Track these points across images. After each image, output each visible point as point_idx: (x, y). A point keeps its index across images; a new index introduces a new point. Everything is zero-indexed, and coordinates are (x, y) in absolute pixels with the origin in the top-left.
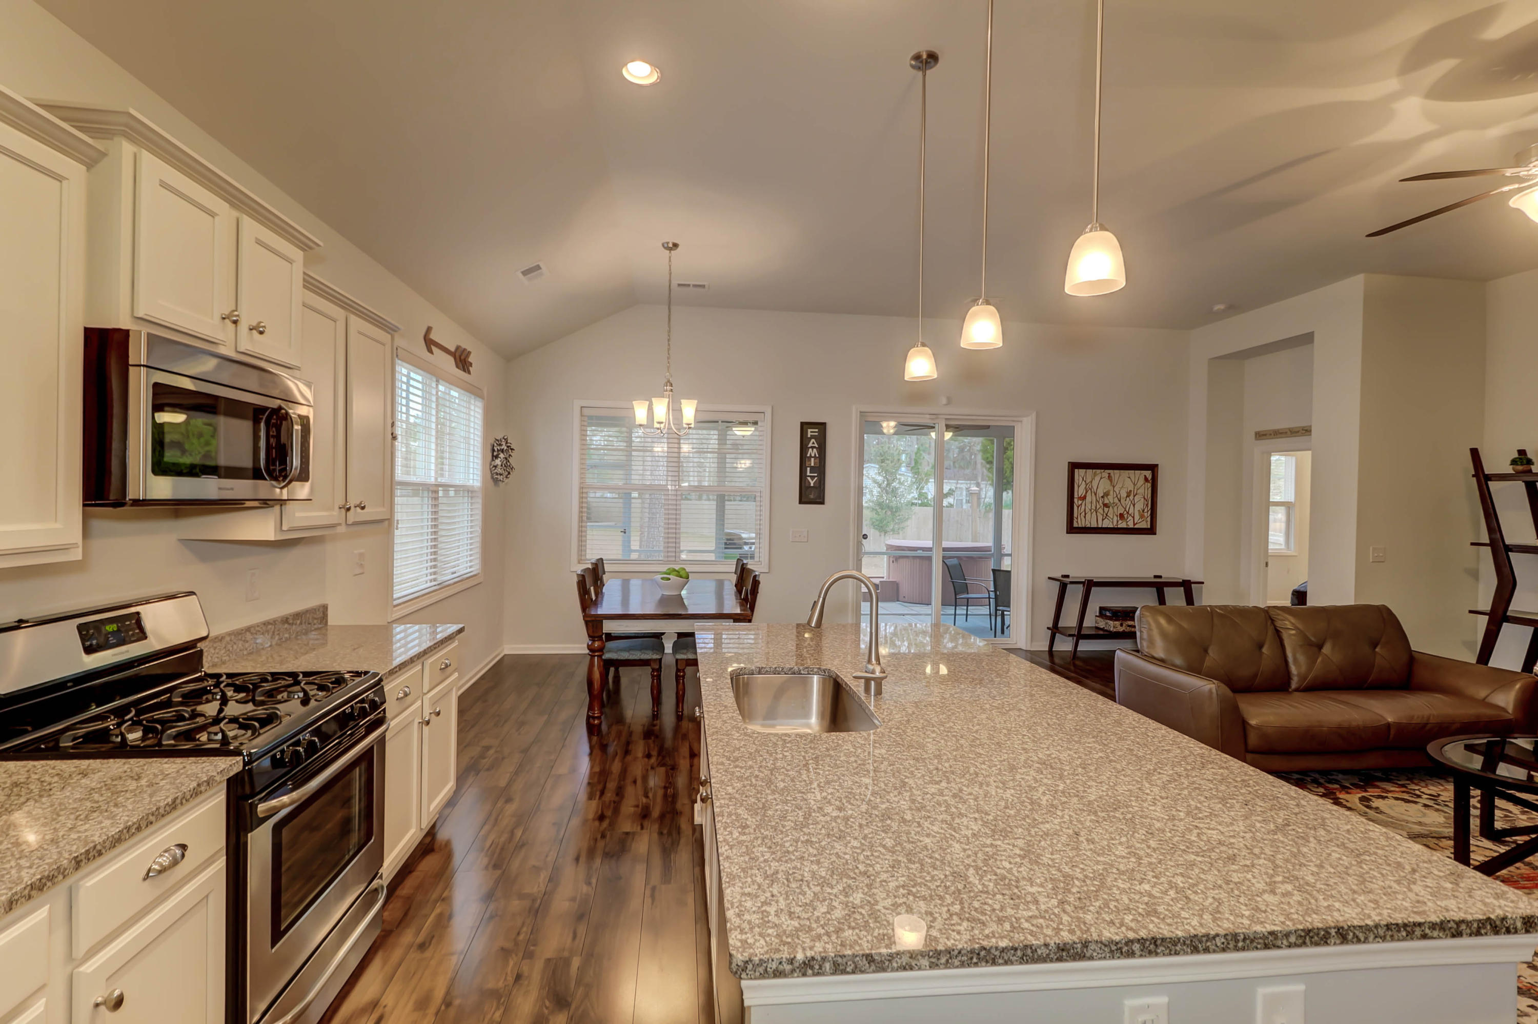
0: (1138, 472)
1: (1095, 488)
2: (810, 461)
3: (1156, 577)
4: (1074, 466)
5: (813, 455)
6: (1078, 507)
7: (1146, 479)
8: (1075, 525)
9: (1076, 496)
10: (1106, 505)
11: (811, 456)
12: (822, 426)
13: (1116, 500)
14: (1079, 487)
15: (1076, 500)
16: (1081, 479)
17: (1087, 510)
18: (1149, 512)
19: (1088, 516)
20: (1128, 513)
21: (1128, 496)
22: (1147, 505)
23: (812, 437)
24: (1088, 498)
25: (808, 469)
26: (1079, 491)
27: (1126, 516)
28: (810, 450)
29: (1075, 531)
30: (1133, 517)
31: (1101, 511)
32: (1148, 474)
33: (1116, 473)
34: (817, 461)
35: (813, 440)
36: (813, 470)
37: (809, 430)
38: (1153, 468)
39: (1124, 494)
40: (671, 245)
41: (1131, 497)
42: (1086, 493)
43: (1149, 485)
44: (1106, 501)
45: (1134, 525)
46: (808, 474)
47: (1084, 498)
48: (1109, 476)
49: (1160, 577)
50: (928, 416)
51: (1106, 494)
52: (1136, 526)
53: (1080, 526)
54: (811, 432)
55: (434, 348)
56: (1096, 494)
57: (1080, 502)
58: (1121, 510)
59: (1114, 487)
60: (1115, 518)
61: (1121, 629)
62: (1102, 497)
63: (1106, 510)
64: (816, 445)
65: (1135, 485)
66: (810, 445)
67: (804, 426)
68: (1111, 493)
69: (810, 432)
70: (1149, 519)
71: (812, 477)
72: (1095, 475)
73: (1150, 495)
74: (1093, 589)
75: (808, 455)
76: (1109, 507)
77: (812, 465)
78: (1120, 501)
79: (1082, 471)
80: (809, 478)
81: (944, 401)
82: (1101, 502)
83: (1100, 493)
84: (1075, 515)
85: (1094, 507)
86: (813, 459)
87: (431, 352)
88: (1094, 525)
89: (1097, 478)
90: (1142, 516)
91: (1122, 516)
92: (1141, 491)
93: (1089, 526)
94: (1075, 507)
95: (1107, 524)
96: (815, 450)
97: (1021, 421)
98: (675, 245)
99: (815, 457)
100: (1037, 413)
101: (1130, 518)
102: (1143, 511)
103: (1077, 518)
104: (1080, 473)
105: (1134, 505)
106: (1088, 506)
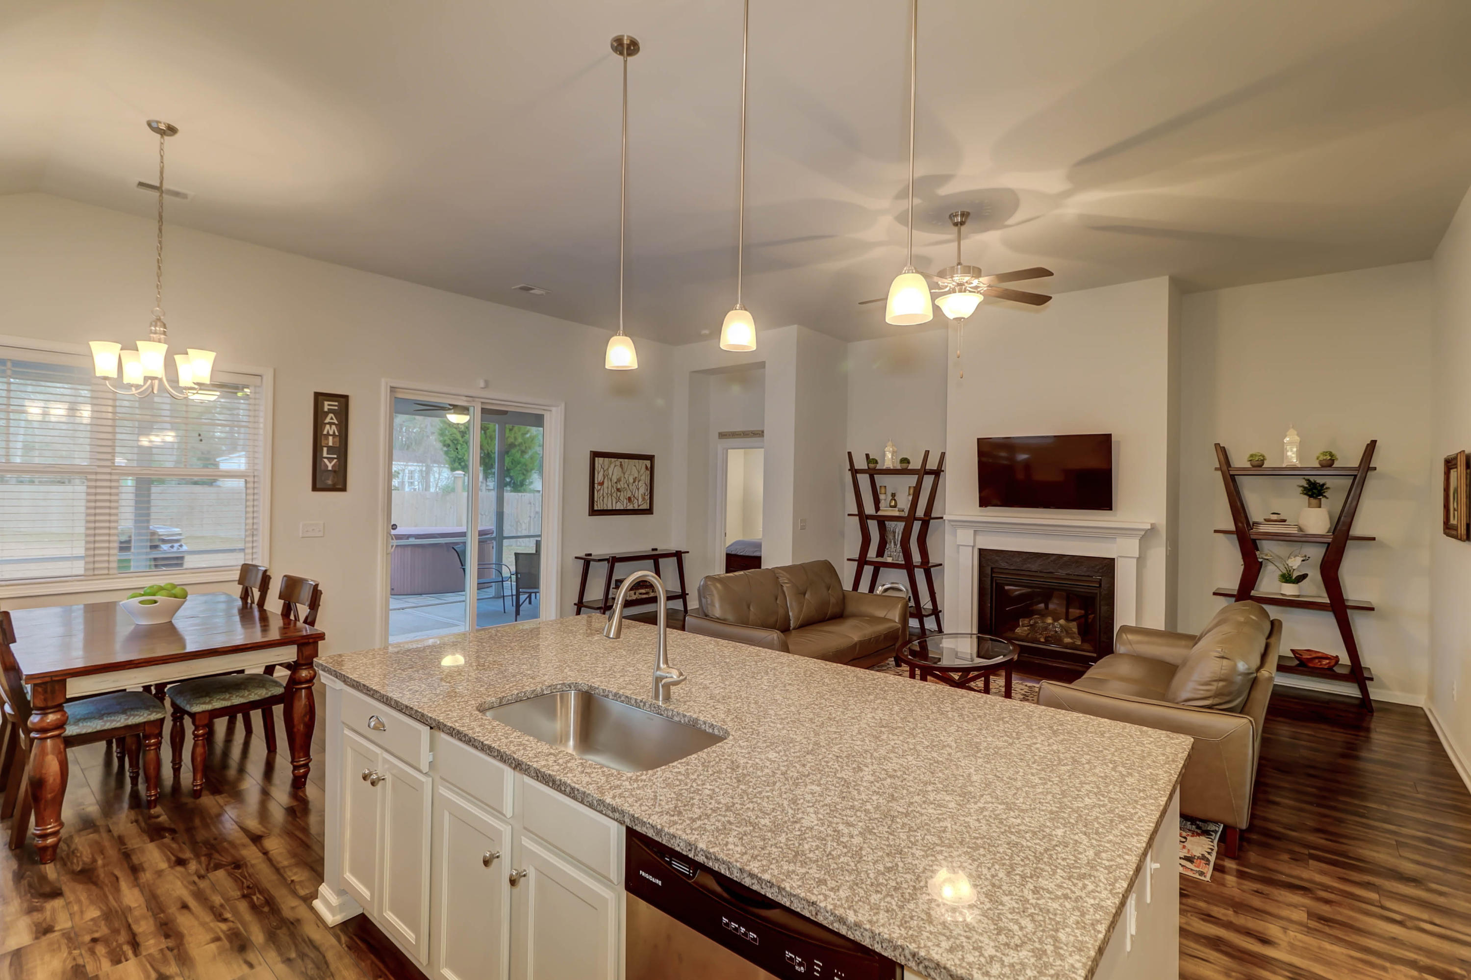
0: (641, 461)
1: (611, 474)
2: (328, 439)
3: (654, 550)
4: (594, 455)
5: (331, 433)
6: (598, 492)
7: (647, 467)
8: (596, 508)
9: (596, 482)
10: (618, 490)
11: (328, 434)
12: (343, 400)
13: (626, 486)
14: (598, 473)
15: (596, 486)
16: (600, 466)
17: (605, 494)
18: (649, 495)
19: (605, 499)
20: (634, 496)
21: (634, 482)
22: (647, 489)
23: (330, 411)
24: (605, 484)
25: (325, 449)
26: (599, 478)
27: (632, 499)
28: (328, 427)
29: (595, 513)
30: (638, 500)
31: (615, 495)
32: (648, 463)
33: (625, 462)
34: (337, 439)
35: (331, 415)
36: (331, 450)
37: (326, 403)
38: (651, 458)
39: (631, 481)
41: (636, 483)
42: (604, 478)
43: (649, 472)
44: (619, 487)
45: (639, 506)
46: (325, 455)
47: (602, 484)
48: (621, 465)
49: (656, 550)
50: (465, 398)
51: (619, 480)
52: (640, 508)
53: (599, 508)
54: (329, 405)
56: (611, 480)
57: (599, 487)
58: (629, 495)
59: (624, 474)
60: (625, 501)
61: (634, 597)
62: (616, 482)
63: (619, 493)
64: (335, 421)
65: (639, 472)
66: (328, 420)
67: (319, 397)
68: (622, 479)
69: (327, 406)
70: (648, 501)
71: (330, 460)
72: (611, 463)
73: (649, 481)
74: (617, 564)
75: (325, 432)
76: (620, 492)
77: (331, 444)
78: (628, 486)
79: (601, 459)
80: (326, 460)
81: (482, 384)
82: (615, 487)
83: (615, 480)
84: (596, 499)
85: (609, 492)
86: (331, 438)
88: (610, 508)
89: (612, 466)
90: (644, 499)
91: (629, 499)
92: (643, 478)
93: (606, 508)
94: (596, 492)
95: (619, 506)
96: (334, 427)
97: (550, 411)
99: (334, 435)
100: (566, 404)
101: (636, 501)
102: (644, 494)
103: (597, 502)
104: (599, 461)
105: (638, 489)
106: (606, 490)
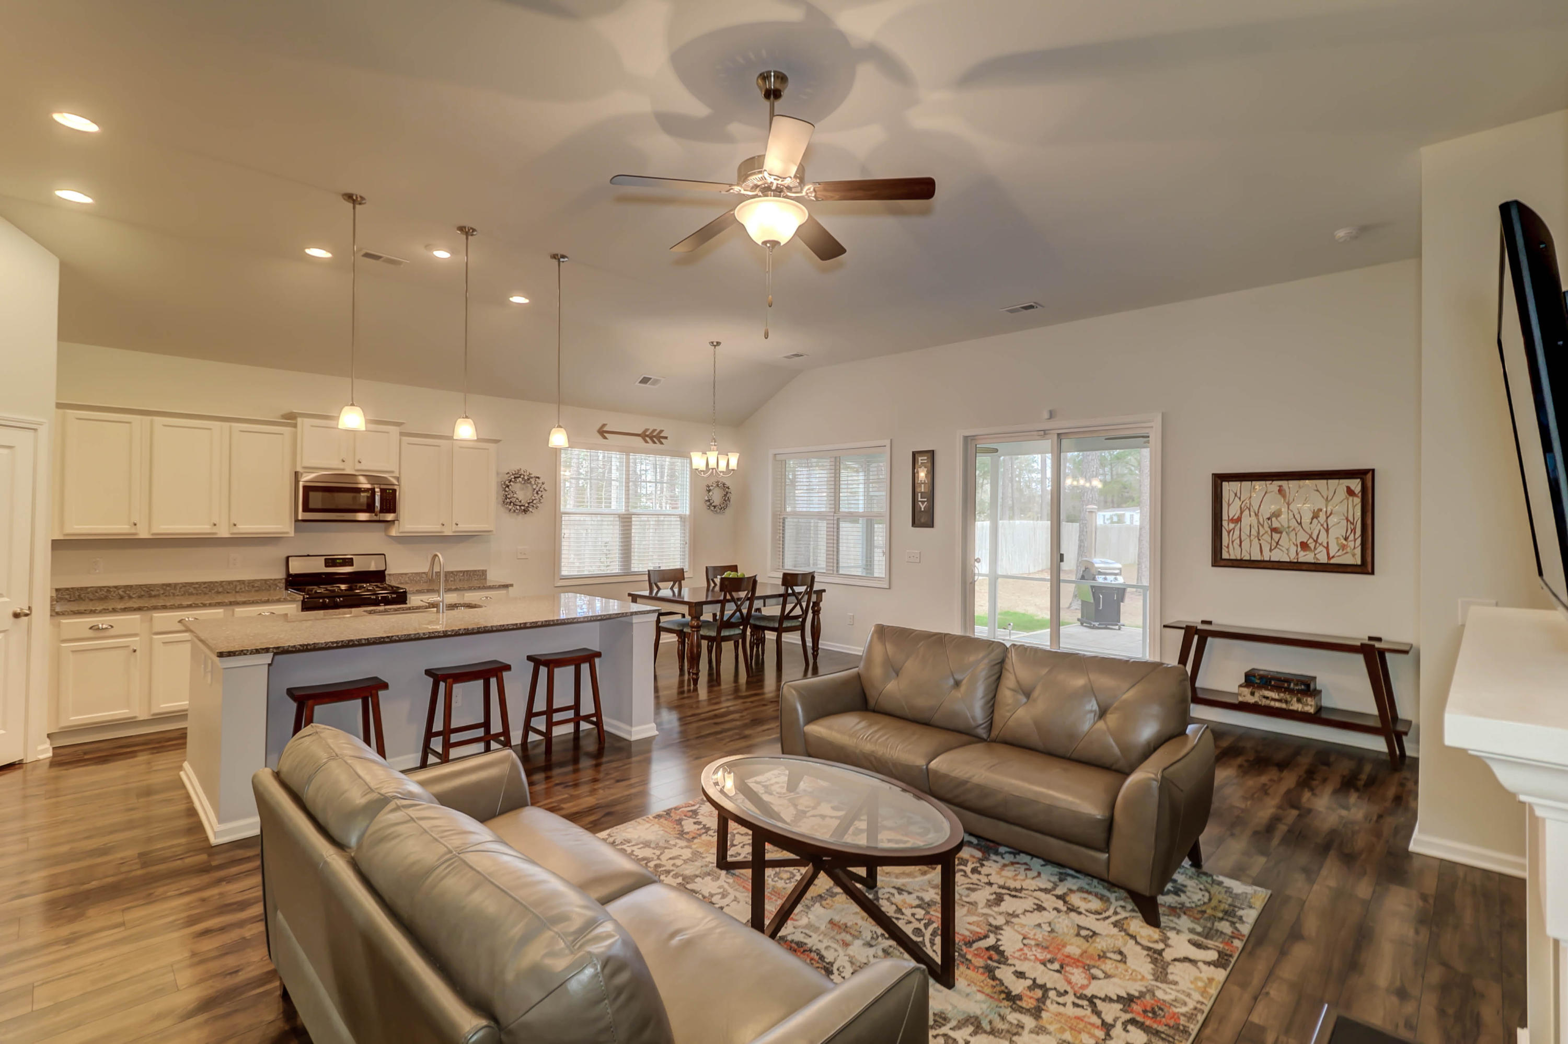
0: (1333, 483)
1: (1257, 507)
2: (920, 487)
4: (1219, 479)
5: (923, 481)
6: (1229, 532)
7: (1350, 492)
8: (1225, 555)
9: (1225, 517)
10: (1274, 530)
11: (921, 483)
13: (1293, 523)
14: (1229, 505)
15: (1225, 523)
16: (1232, 495)
17: (1244, 537)
18: (1359, 541)
19: (1246, 544)
20: (1316, 541)
21: (1315, 516)
22: (1353, 531)
23: (923, 464)
24: (1246, 520)
25: (920, 495)
26: (1230, 510)
27: (1312, 546)
28: (920, 477)
29: (1222, 563)
30: (1327, 548)
31: (1267, 537)
32: (1356, 485)
33: (1291, 486)
34: (927, 486)
35: (922, 468)
36: (924, 495)
37: (920, 458)
38: (1365, 475)
39: (1308, 515)
40: (715, 344)
41: (1322, 519)
42: (1241, 513)
43: (1358, 500)
44: (1276, 524)
45: (1329, 558)
46: (920, 499)
47: (1238, 520)
48: (1281, 490)
50: (1035, 433)
51: (1276, 514)
52: (1332, 561)
53: (1232, 557)
55: (606, 435)
56: (1257, 515)
57: (1232, 526)
58: (1303, 538)
59: (1288, 504)
60: (1293, 549)
62: (1269, 519)
63: (1276, 536)
64: (925, 472)
65: (1328, 500)
66: (920, 472)
67: (916, 454)
68: (1285, 512)
69: (921, 460)
70: (1359, 551)
71: (923, 502)
72: (1257, 488)
73: (1358, 514)
75: (919, 481)
76: (1281, 533)
77: (923, 490)
78: (1300, 524)
79: (1234, 485)
80: (920, 503)
81: (1046, 415)
82: (1266, 526)
83: (1266, 513)
84: (1225, 543)
85: (1254, 532)
86: (922, 486)
87: (605, 438)
88: (1256, 556)
89: (1261, 493)
90: (1344, 546)
91: (1304, 546)
92: (1341, 509)
93: (1247, 558)
94: (1225, 533)
95: (1277, 556)
96: (924, 477)
97: (1152, 427)
98: (718, 343)
99: (925, 483)
100: (1163, 415)
101: (1321, 548)
102: (1346, 539)
103: (1228, 547)
104: (1228, 488)
105: (1327, 530)
106: (1246, 530)
